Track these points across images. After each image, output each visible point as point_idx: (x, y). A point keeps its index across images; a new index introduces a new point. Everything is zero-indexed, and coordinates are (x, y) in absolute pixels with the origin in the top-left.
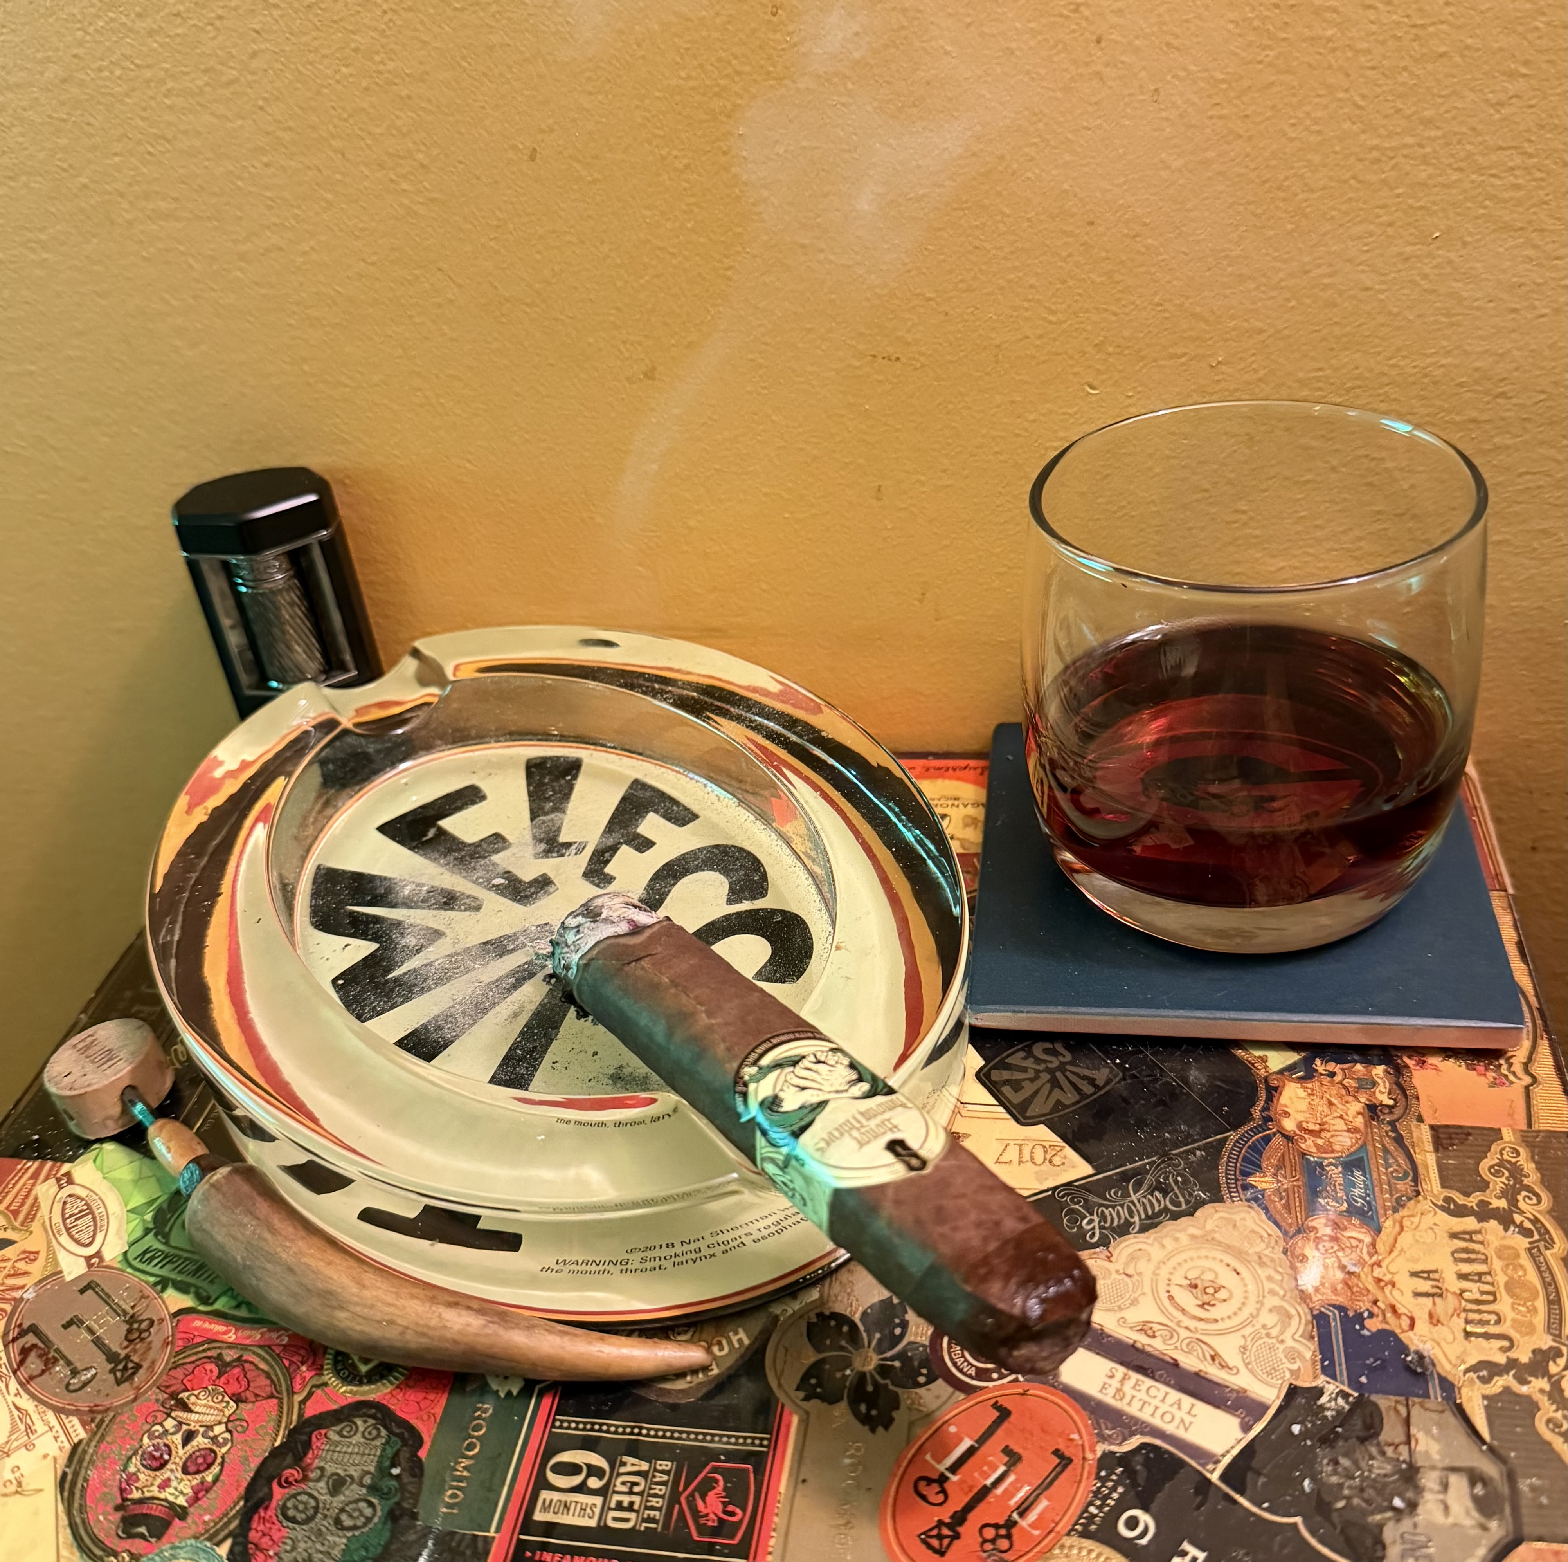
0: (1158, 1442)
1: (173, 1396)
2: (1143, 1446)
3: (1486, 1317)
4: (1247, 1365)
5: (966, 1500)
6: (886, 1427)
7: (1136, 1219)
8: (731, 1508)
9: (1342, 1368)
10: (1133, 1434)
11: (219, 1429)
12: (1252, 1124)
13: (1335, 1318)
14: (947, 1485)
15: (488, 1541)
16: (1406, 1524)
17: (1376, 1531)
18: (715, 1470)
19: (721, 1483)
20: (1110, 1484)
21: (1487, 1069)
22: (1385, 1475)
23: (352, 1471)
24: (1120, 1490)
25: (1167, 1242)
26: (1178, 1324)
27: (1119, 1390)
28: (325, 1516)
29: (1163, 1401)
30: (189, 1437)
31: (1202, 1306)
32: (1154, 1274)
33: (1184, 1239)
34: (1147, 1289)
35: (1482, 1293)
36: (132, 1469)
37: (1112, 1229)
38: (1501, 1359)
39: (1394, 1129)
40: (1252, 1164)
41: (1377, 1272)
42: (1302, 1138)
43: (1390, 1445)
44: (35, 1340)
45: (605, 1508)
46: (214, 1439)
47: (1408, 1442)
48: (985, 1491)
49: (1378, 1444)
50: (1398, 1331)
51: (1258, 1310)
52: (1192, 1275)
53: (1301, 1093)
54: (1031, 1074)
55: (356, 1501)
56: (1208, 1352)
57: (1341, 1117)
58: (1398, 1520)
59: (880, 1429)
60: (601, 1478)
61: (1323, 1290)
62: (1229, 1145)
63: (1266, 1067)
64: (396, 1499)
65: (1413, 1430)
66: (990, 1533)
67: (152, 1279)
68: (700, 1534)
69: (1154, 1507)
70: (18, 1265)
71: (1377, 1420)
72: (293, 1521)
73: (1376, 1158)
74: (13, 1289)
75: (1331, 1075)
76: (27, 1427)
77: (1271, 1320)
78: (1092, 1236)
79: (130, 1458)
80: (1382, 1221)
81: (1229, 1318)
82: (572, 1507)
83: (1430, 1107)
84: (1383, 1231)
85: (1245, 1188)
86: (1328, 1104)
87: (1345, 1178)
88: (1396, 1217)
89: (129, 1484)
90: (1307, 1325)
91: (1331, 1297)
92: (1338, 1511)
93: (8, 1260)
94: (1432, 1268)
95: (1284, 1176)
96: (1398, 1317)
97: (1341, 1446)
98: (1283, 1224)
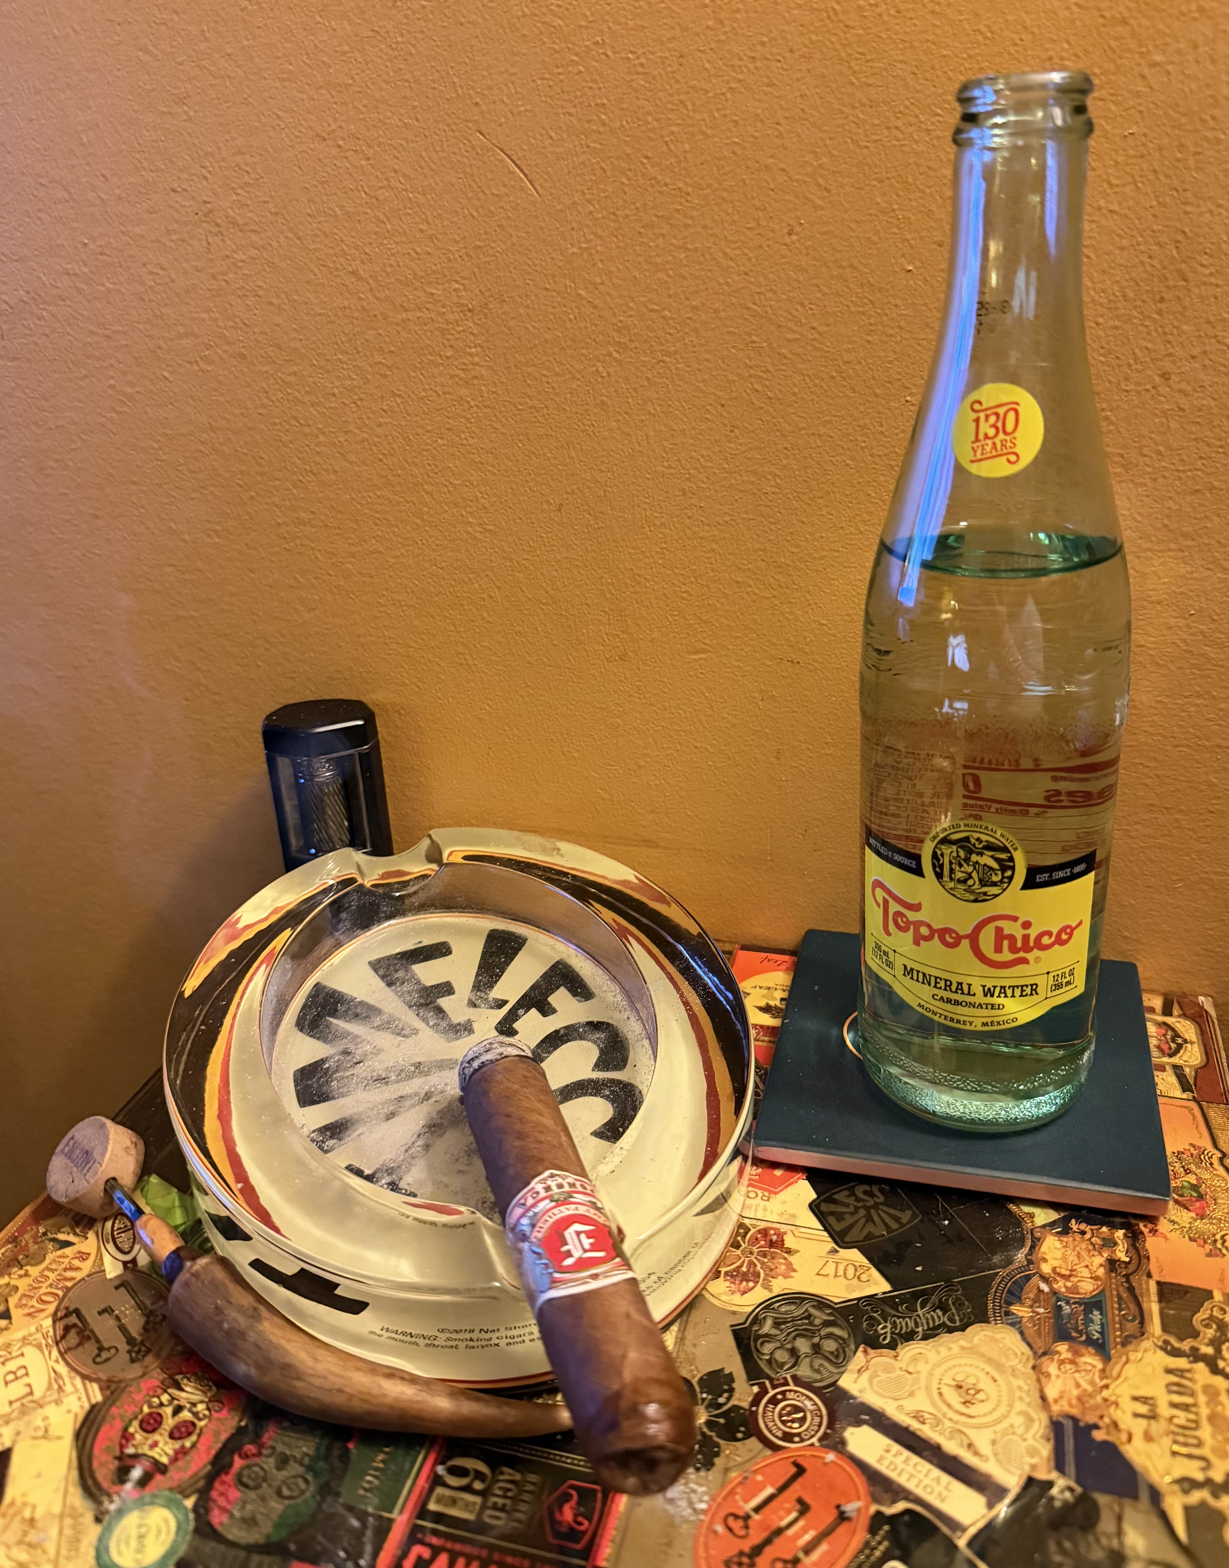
0: (918, 1509)
1: (172, 1377)
2: (908, 1510)
3: (1190, 1440)
4: (996, 1455)
5: (764, 1535)
6: (709, 1469)
8: (580, 1519)
9: (1071, 1468)
10: (900, 1499)
11: (201, 1407)
12: (1016, 1265)
13: (1069, 1428)
14: (751, 1523)
15: (391, 1521)
20: (878, 1538)
21: (1205, 1242)
22: (1099, 1560)
23: (296, 1452)
24: (886, 1543)
25: (942, 1349)
26: (944, 1415)
27: (893, 1463)
28: (271, 1485)
29: (926, 1475)
30: (178, 1410)
31: (964, 1403)
32: (930, 1374)
33: (957, 1349)
34: (923, 1384)
35: (1188, 1420)
36: (131, 1430)
37: (899, 1334)
38: (1199, 1476)
39: (1128, 1281)
40: (1016, 1296)
41: (1105, 1393)
42: (1056, 1280)
43: (1105, 1534)
45: (483, 1507)
46: (196, 1414)
47: (1119, 1533)
49: (1096, 1533)
50: (1117, 1443)
51: (1009, 1412)
52: (959, 1378)
53: (1058, 1244)
55: (295, 1477)
56: (966, 1442)
57: (1087, 1266)
59: (704, 1470)
60: (484, 1481)
61: (1060, 1402)
62: (997, 1280)
63: (1033, 1222)
64: (326, 1479)
65: (1124, 1525)
69: (910, 1560)
70: (73, 1262)
71: (1096, 1513)
72: (246, 1486)
73: (1112, 1302)
74: (66, 1279)
75: (1083, 1233)
76: (60, 1388)
77: (1018, 1421)
78: (884, 1339)
79: (131, 1421)
80: (1113, 1352)
81: (985, 1415)
82: (459, 1502)
83: (1159, 1267)
84: (1113, 1360)
85: (1007, 1313)
86: (1079, 1255)
87: (1086, 1315)
88: (1124, 1350)
89: (127, 1440)
90: (1046, 1427)
91: (1067, 1409)
93: (67, 1257)
94: (1150, 1395)
95: (1039, 1308)
96: (1120, 1431)
97: (1065, 1530)
98: (1035, 1346)
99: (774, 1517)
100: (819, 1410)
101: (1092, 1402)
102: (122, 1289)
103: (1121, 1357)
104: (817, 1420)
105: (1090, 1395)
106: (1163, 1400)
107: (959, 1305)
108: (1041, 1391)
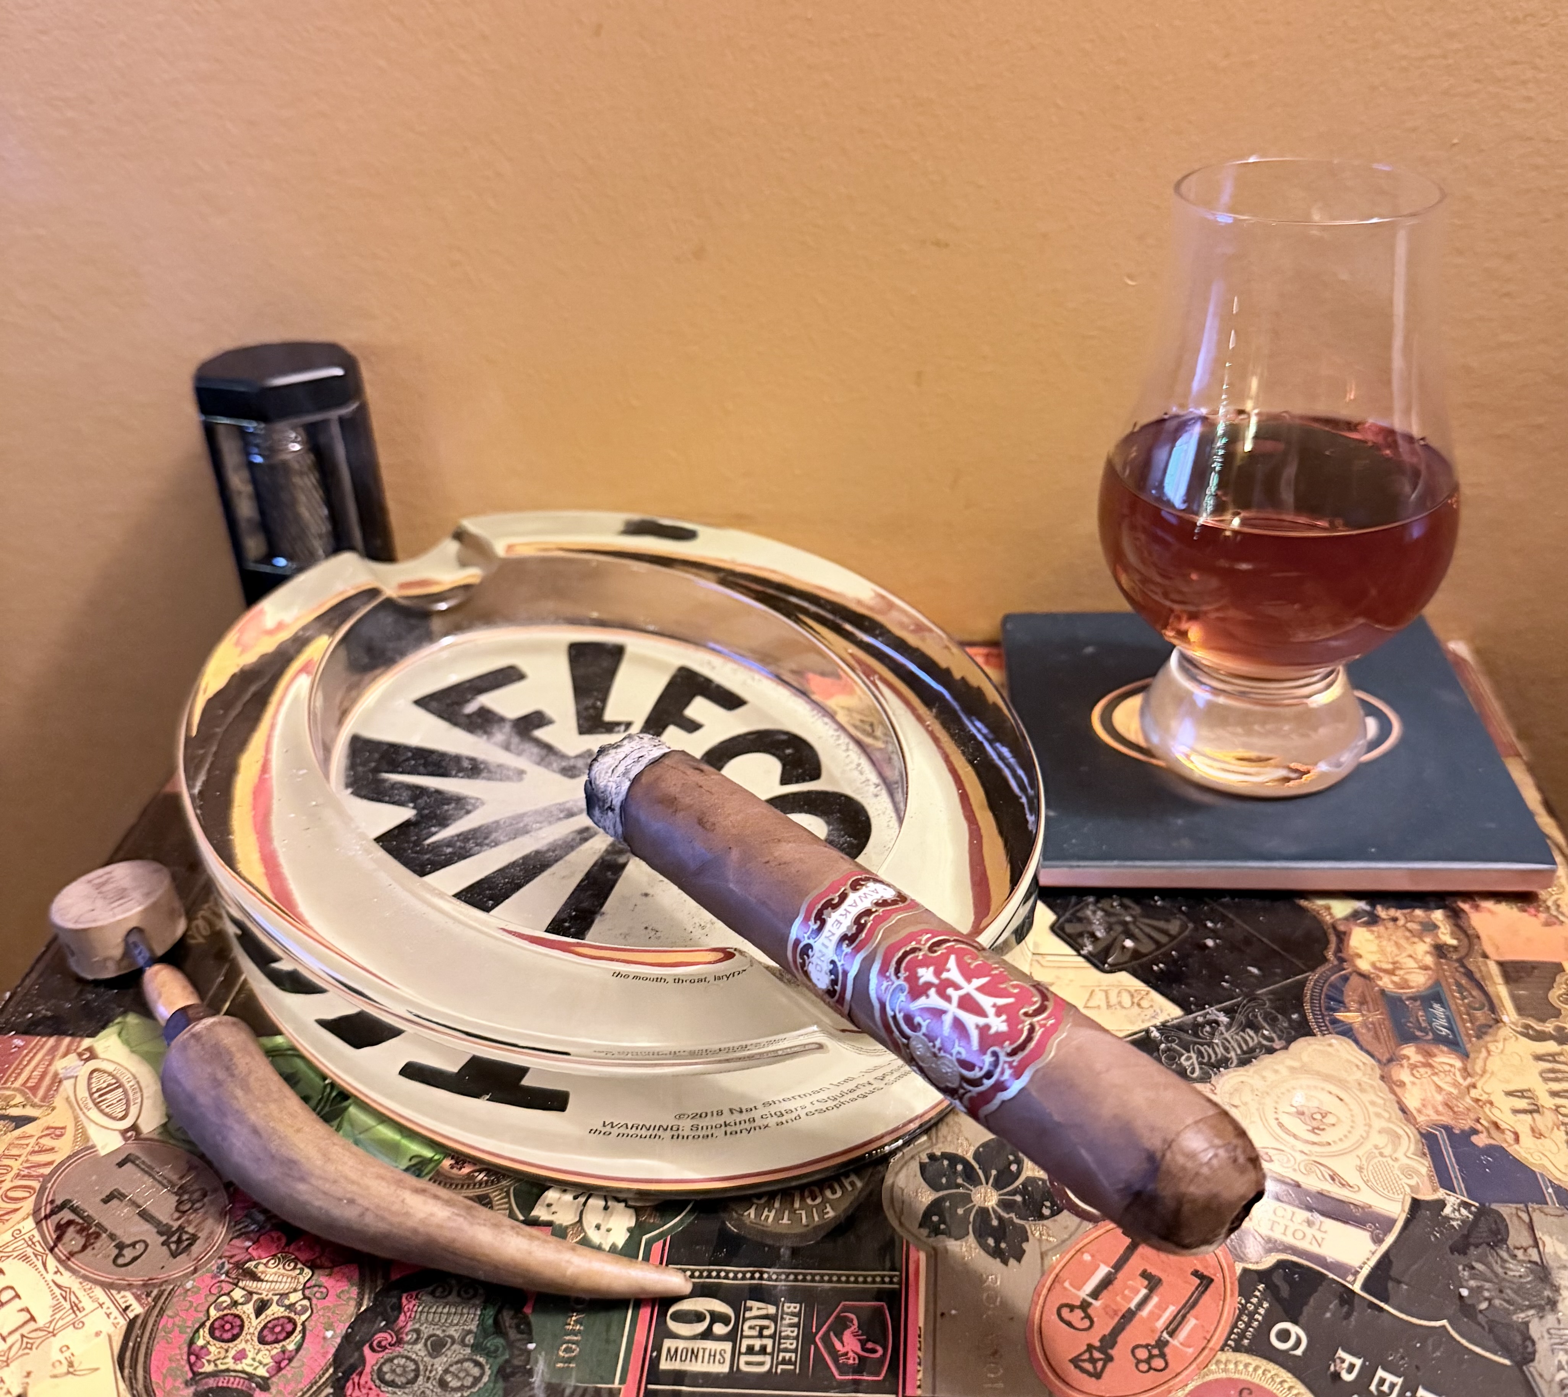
0: (1295, 1259)
1: (239, 1265)
2: (1280, 1264)
4: (1366, 1182)
6: (1019, 1260)
8: (870, 1345)
9: (1458, 1182)
10: (1269, 1252)
11: (295, 1296)
12: (1327, 966)
13: (1442, 1138)
15: (613, 1393)
16: (1550, 1319)
17: (1522, 1327)
18: (846, 1309)
19: (856, 1322)
20: (1255, 1300)
21: (1538, 909)
22: (1520, 1276)
23: (452, 1331)
24: (1265, 1305)
25: (1265, 1073)
26: (1293, 1148)
28: (428, 1378)
29: (1292, 1219)
30: (261, 1306)
31: (1312, 1130)
32: (1259, 1105)
33: (1283, 1071)
34: (1255, 1118)
36: (201, 1342)
37: (1210, 1065)
39: (1463, 966)
40: (1336, 1000)
41: (1474, 1093)
42: (1378, 976)
43: (1518, 1249)
45: (735, 1354)
46: (291, 1307)
47: (1536, 1244)
48: (1129, 1316)
49: (1508, 1248)
50: (1505, 1145)
51: (1368, 1133)
52: (1297, 1102)
53: (1368, 936)
55: (461, 1361)
56: (1327, 1172)
57: (1410, 956)
58: (1541, 1318)
59: (1012, 1262)
60: (727, 1324)
61: (1424, 1111)
62: (1309, 986)
63: (1331, 914)
64: (507, 1357)
65: (1539, 1233)
66: (1142, 1354)
68: (841, 1373)
69: (1303, 1319)
70: (43, 1141)
71: (1502, 1228)
72: (392, 1384)
73: (1451, 990)
74: (39, 1165)
75: (1395, 920)
76: (73, 1304)
77: (1381, 1140)
78: (1193, 1072)
79: (197, 1331)
80: (1468, 1046)
81: (1341, 1140)
82: (700, 1353)
83: (1493, 945)
84: (1472, 1055)
85: (1335, 1021)
86: (1397, 944)
87: (1425, 1010)
88: (1481, 1042)
89: (199, 1356)
90: (1416, 1143)
91: (1435, 1117)
92: (1481, 1311)
93: (31, 1136)
94: (1525, 1087)
95: (1369, 1011)
96: (1502, 1131)
97: (1473, 1252)
98: (1376, 1053)
99: (1118, 1298)
101: (1461, 1104)
102: (129, 1165)
103: (1480, 1052)
105: (1457, 1098)
106: (1542, 1091)
107: (1272, 1021)
108: (1398, 1103)
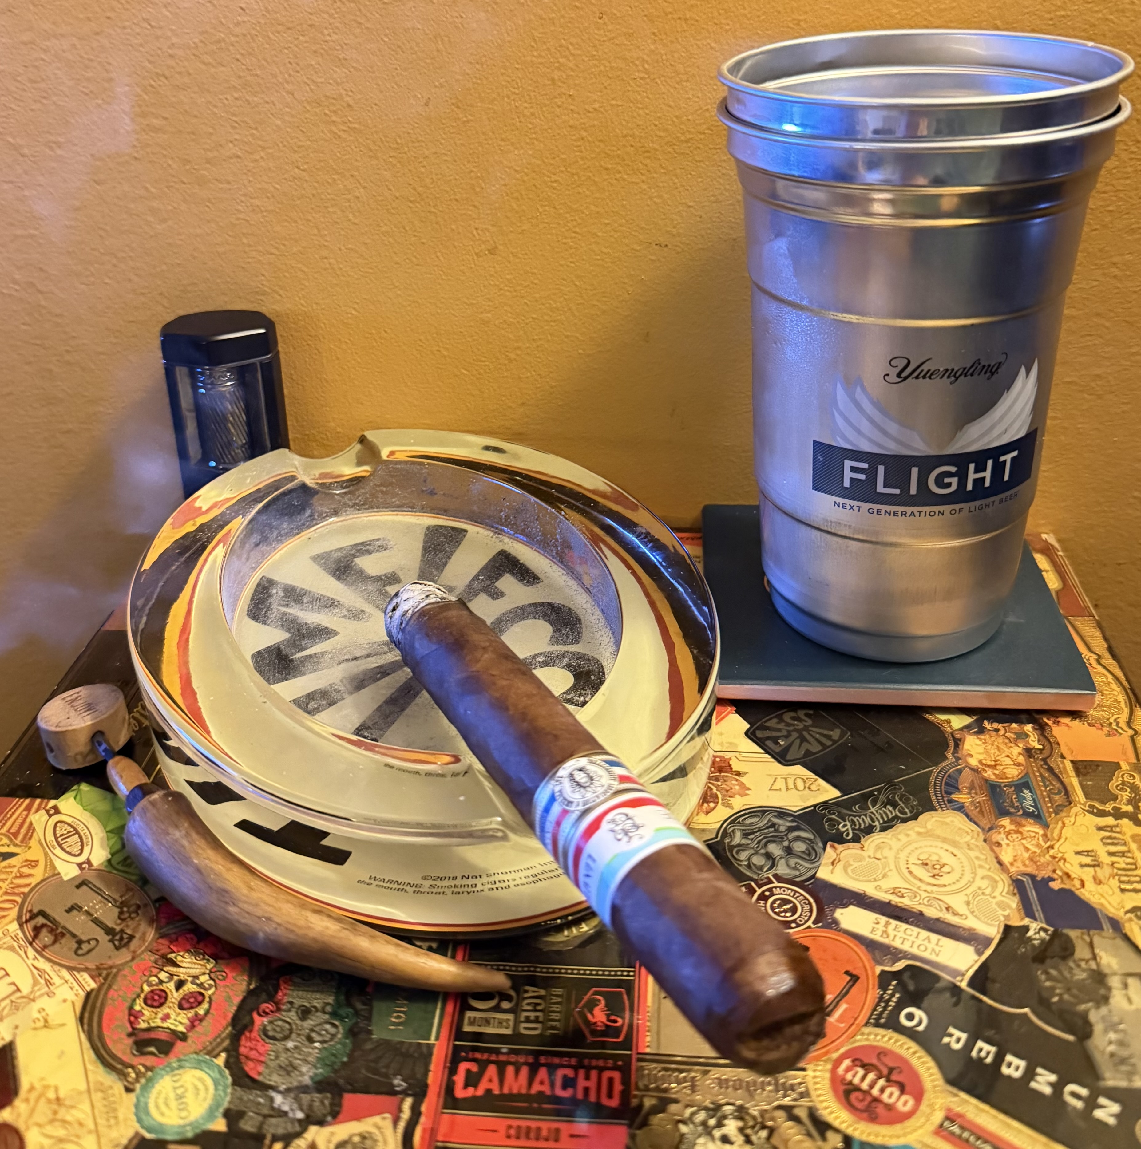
0: (918, 964)
1: (164, 956)
2: (908, 967)
3: (1133, 879)
4: (972, 913)
7: (877, 823)
9: (1039, 913)
10: (900, 959)
11: (203, 978)
12: (947, 762)
13: (1028, 882)
15: (430, 1047)
16: (1105, 1010)
17: (1084, 1015)
20: (890, 992)
21: (1102, 726)
22: (1083, 980)
23: (316, 1003)
24: (897, 995)
25: (902, 837)
26: (919, 888)
27: (885, 932)
28: (299, 1035)
29: (917, 937)
30: (180, 985)
31: (933, 876)
32: (896, 858)
33: (913, 835)
34: (892, 867)
35: (1127, 864)
36: (137, 1008)
39: (1046, 763)
40: (953, 787)
41: (1052, 852)
42: (984, 770)
43: (1083, 960)
44: (45, 921)
45: (517, 1022)
46: (201, 985)
47: (1094, 957)
49: (1075, 960)
50: (1073, 889)
51: (974, 878)
52: (923, 857)
53: (978, 742)
54: (784, 733)
55: (322, 1024)
56: (944, 906)
57: (1008, 756)
58: (1098, 1008)
60: (511, 1001)
61: (1016, 864)
62: (933, 776)
63: (950, 726)
64: (355, 1021)
65: (1097, 951)
67: (134, 878)
69: (924, 1005)
70: (22, 869)
71: (1070, 945)
72: (273, 1038)
73: (1037, 781)
74: (21, 886)
75: (997, 730)
76: (47, 981)
77: (984, 884)
79: (133, 1001)
80: (1049, 820)
81: (954, 883)
82: (492, 1021)
83: (1069, 749)
84: (1051, 826)
85: (951, 801)
86: (998, 748)
87: (1017, 794)
88: (1058, 817)
89: (136, 1018)
90: (1009, 886)
91: (1023, 869)
92: (1055, 1003)
93: (15, 866)
94: (1090, 849)
95: (976, 793)
96: (1073, 879)
97: (1048, 961)
98: (981, 824)
100: (806, 899)
101: (1042, 860)
103: (1057, 823)
104: (807, 907)
105: (1039, 855)
106: (1102, 852)
107: (906, 801)
108: (997, 858)
